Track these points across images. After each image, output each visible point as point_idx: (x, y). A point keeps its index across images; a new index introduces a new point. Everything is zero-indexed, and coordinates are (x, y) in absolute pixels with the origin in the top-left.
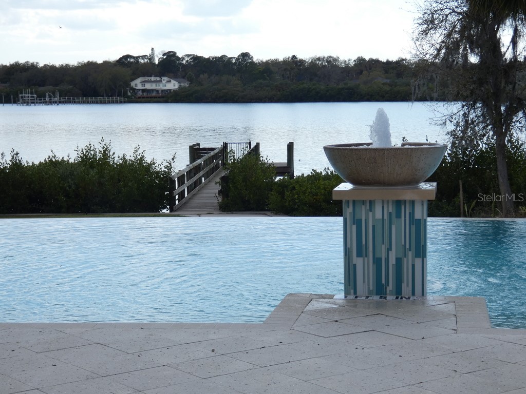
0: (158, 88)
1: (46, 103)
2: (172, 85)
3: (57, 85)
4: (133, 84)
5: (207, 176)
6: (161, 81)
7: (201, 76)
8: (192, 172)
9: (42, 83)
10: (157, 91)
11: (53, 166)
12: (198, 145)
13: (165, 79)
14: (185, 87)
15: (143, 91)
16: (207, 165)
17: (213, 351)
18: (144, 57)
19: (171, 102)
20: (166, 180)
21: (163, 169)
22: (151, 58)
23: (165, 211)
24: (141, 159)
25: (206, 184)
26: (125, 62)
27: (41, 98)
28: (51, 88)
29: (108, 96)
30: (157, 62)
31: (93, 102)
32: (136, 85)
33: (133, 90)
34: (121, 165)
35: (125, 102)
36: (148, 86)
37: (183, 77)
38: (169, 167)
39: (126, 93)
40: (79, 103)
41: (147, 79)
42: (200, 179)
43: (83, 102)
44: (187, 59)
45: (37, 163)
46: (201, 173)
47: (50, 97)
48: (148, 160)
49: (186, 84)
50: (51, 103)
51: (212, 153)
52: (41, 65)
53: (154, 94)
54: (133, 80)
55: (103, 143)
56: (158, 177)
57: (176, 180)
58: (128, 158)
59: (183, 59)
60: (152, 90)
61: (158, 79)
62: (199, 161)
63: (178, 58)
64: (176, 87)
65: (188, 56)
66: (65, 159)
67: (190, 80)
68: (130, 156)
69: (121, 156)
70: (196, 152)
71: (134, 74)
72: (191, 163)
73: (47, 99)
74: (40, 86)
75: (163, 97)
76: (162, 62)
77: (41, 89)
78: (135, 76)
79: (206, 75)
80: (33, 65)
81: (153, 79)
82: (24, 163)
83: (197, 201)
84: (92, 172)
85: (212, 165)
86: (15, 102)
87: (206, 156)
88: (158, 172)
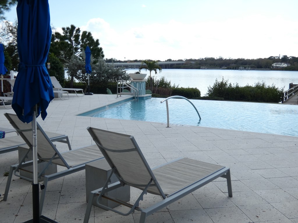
0: (280, 66)
1: (246, 70)
2: (285, 65)
3: (250, 65)
4: (273, 65)
5: (294, 93)
6: (281, 64)
7: (295, 63)
8: (290, 91)
9: (246, 64)
10: (280, 67)
11: (248, 88)
12: (292, 83)
13: (283, 63)
14: (289, 66)
15: (276, 67)
16: (295, 90)
17: (295, 145)
18: (277, 57)
19: (284, 70)
20: (282, 94)
21: (281, 90)
22: (279, 57)
23: (280, 103)
24: (274, 87)
25: (294, 95)
26: (270, 58)
27: (245, 69)
28: (248, 65)
29: (265, 68)
30: (281, 58)
31: (260, 70)
32: (274, 65)
33: (273, 66)
34: (268, 88)
35: (270, 70)
36: (277, 66)
37: (289, 63)
38: (283, 90)
39: (270, 67)
40: (256, 70)
41: (277, 63)
42: (292, 94)
43: (257, 70)
44: (290, 57)
45: (243, 87)
46: (293, 92)
47: (248, 68)
48: (276, 87)
49: (289, 65)
50: (248, 70)
51: (297, 86)
52: (246, 59)
53: (279, 68)
54: (273, 64)
55: (263, 82)
56: (279, 92)
57: (285, 93)
58: (270, 86)
59: (289, 57)
60: (279, 67)
61: (281, 63)
62: (292, 88)
63: (288, 57)
64: (286, 66)
65: (291, 57)
66: (251, 86)
67: (291, 64)
68: (271, 86)
69: (268, 86)
70: (291, 85)
71: (273, 62)
72: (289, 89)
73: (247, 69)
74: (245, 65)
75: (282, 69)
76: (282, 59)
77: (245, 66)
78: (274, 62)
79: (296, 62)
80: (243, 59)
81: (279, 63)
82: (240, 86)
83: (290, 100)
84: (259, 90)
85: (296, 90)
86: (238, 69)
87: (295, 87)
88: (279, 91)
